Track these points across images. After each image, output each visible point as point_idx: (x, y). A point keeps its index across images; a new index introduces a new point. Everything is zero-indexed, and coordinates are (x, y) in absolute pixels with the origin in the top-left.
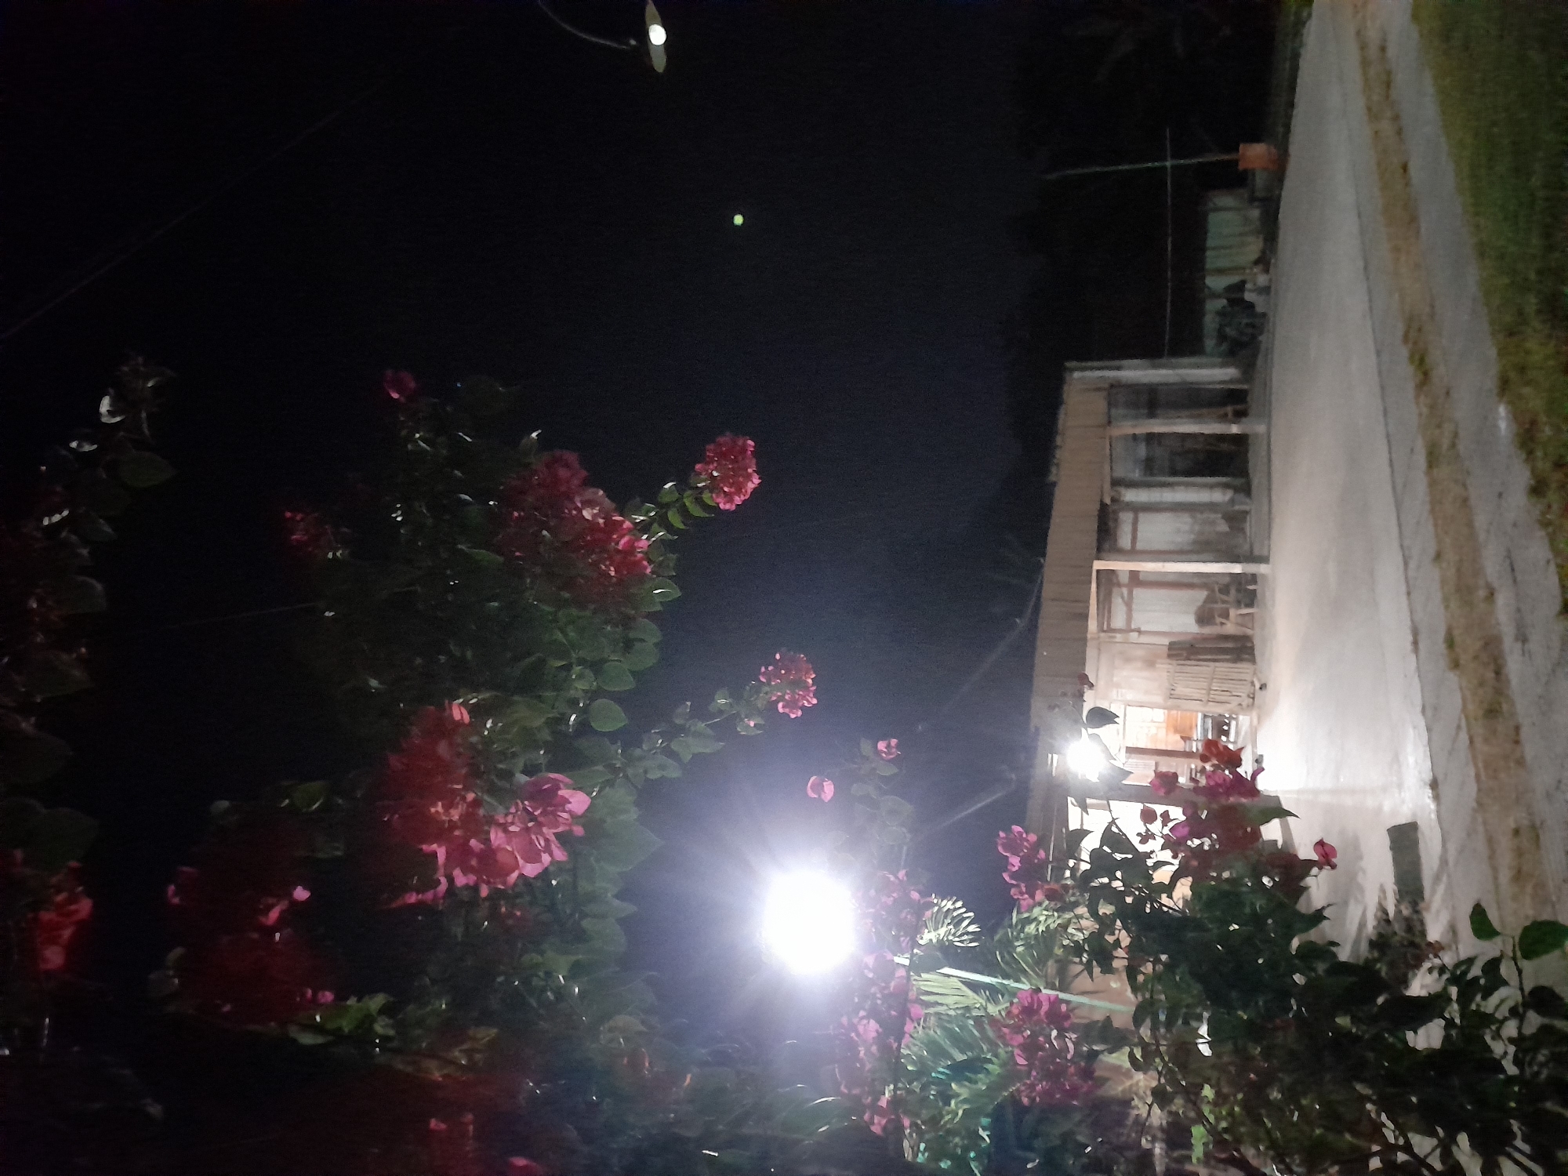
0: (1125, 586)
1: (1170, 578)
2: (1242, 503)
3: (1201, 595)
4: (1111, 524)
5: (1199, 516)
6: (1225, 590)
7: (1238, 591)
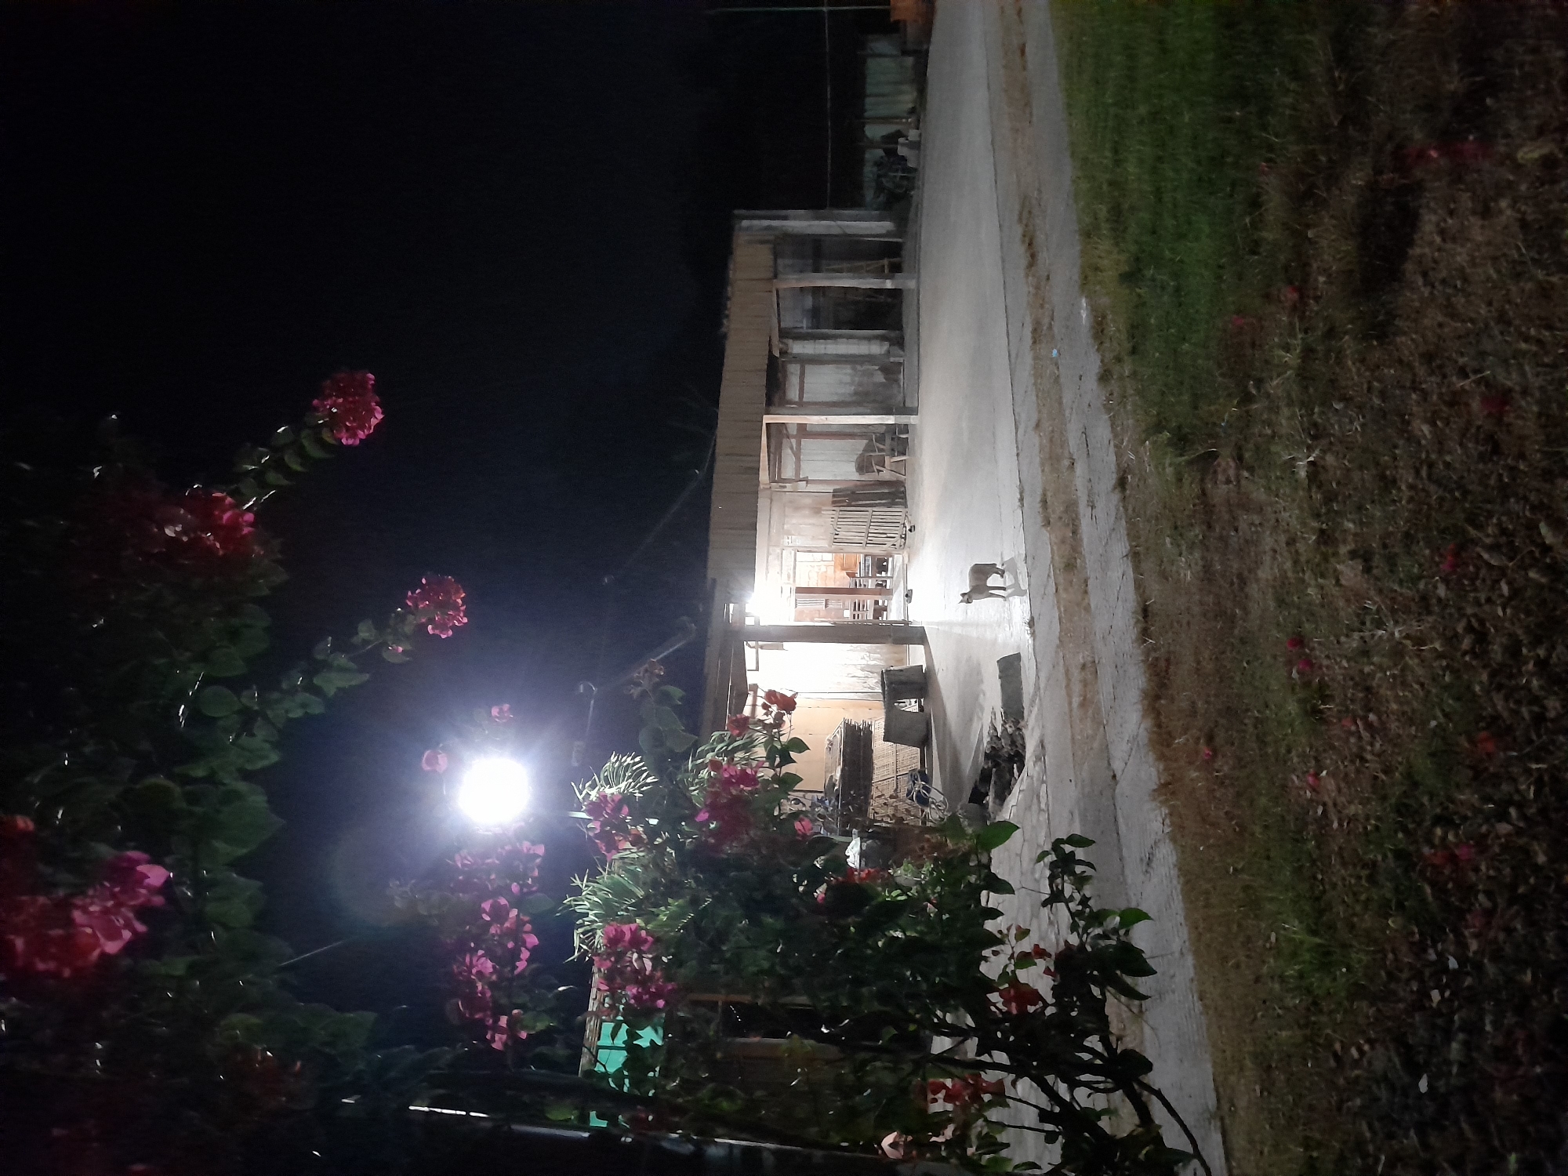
0: (794, 437)
1: (834, 429)
2: (895, 356)
3: (861, 444)
4: (780, 375)
5: (859, 367)
6: (881, 439)
7: (893, 439)
